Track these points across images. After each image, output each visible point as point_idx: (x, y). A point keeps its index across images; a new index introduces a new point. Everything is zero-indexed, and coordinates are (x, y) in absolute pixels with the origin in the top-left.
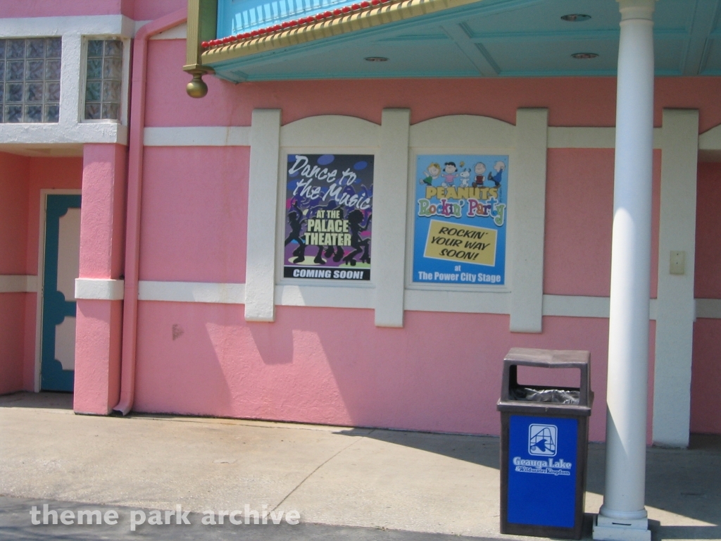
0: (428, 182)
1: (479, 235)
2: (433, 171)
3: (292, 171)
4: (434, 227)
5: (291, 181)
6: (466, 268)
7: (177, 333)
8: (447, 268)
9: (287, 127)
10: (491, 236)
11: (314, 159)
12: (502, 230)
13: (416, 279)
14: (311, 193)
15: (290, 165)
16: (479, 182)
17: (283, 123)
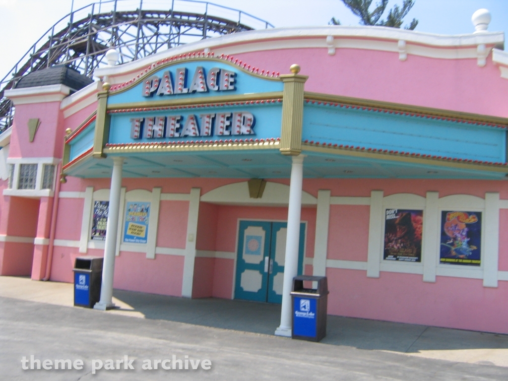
0: (129, 210)
1: (141, 227)
2: (131, 207)
3: (96, 206)
4: (130, 224)
5: (95, 209)
6: (138, 238)
7: (63, 256)
8: (132, 237)
9: (95, 193)
10: (144, 228)
11: (101, 203)
12: (147, 226)
13: (124, 241)
14: (99, 213)
15: (95, 204)
16: (142, 211)
17: (94, 191)
